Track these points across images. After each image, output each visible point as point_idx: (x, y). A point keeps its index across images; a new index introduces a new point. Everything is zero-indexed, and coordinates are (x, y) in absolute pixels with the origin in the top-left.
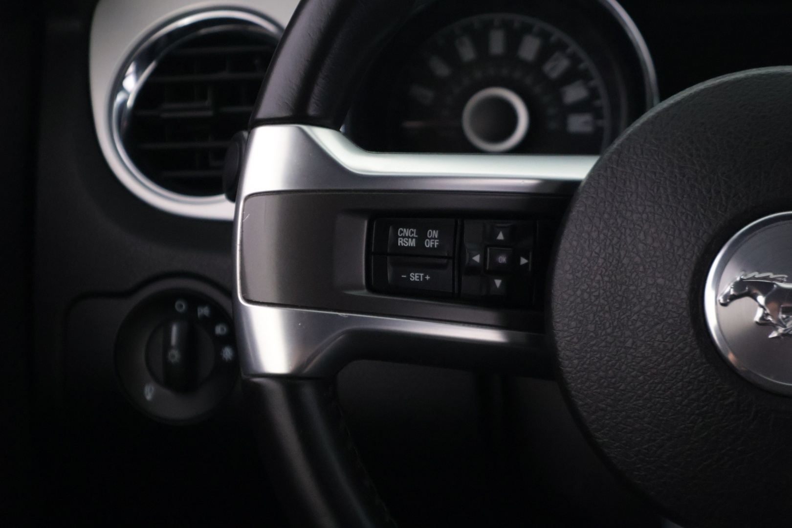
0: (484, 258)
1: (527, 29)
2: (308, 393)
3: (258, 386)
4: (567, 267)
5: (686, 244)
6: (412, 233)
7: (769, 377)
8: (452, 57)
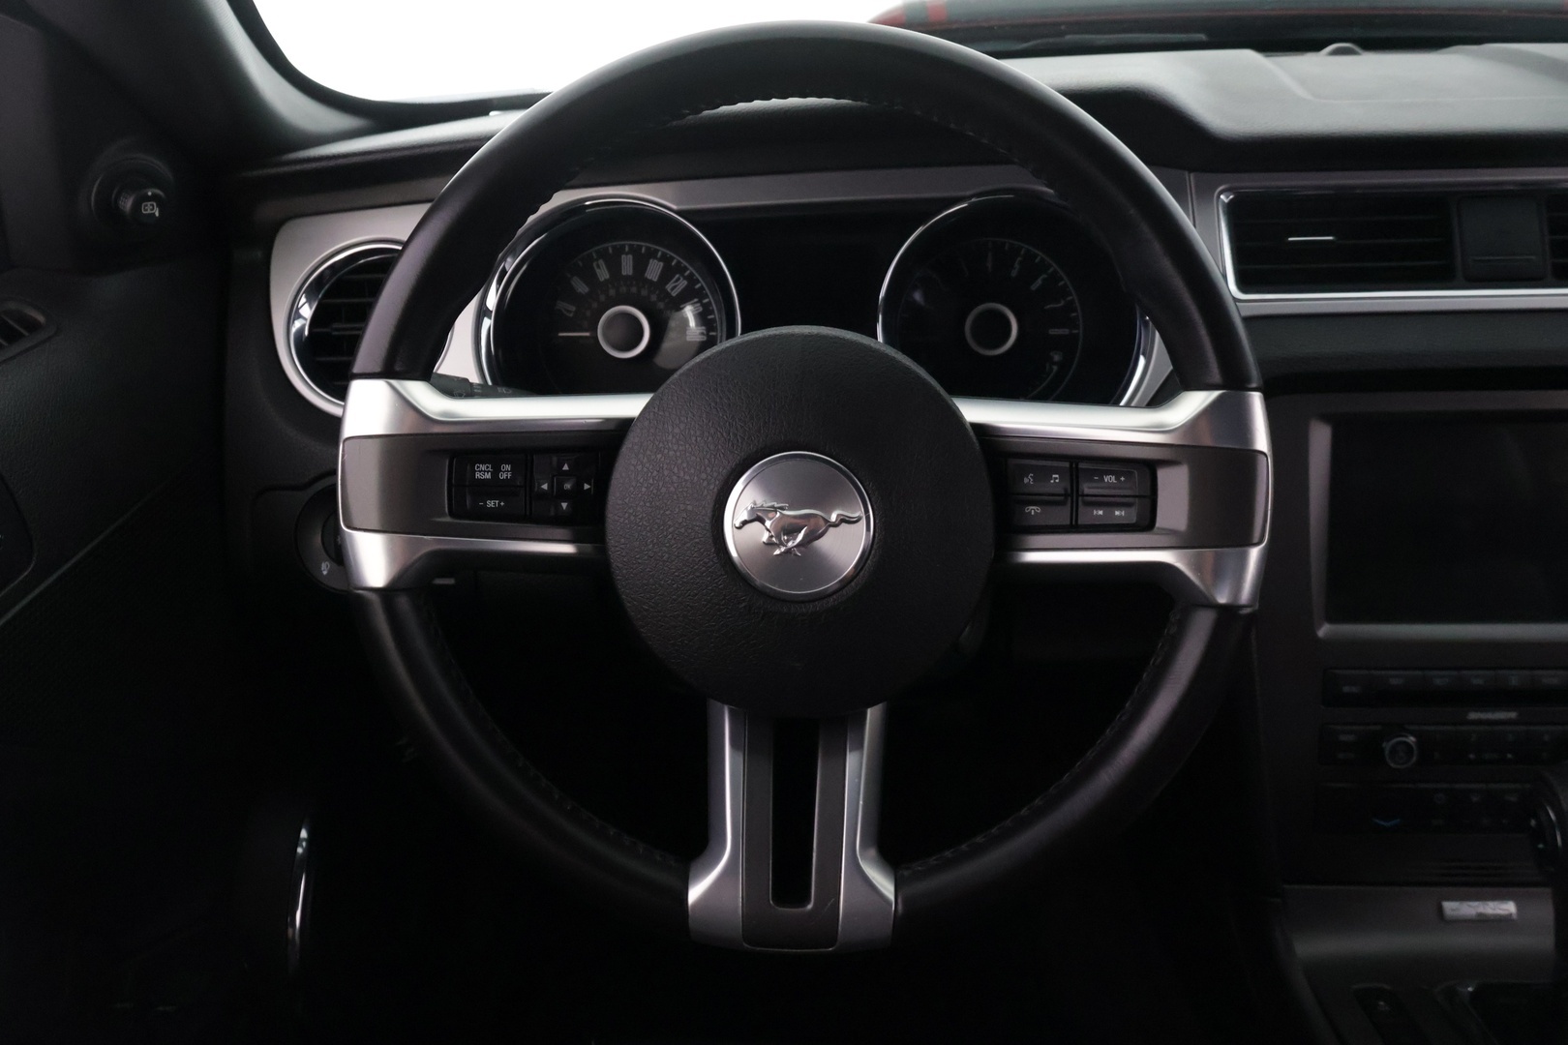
0: (551, 486)
1: (652, 254)
2: (403, 603)
3: (359, 596)
4: (618, 494)
5: (709, 477)
6: (488, 467)
7: (774, 585)
8: (590, 277)
